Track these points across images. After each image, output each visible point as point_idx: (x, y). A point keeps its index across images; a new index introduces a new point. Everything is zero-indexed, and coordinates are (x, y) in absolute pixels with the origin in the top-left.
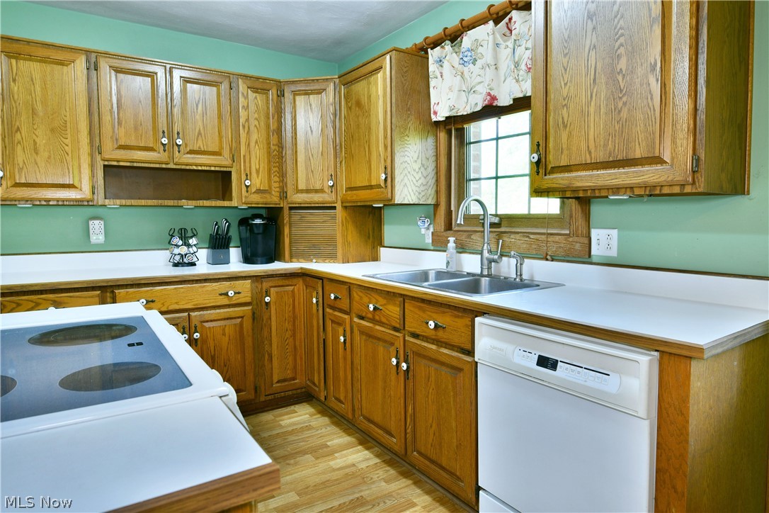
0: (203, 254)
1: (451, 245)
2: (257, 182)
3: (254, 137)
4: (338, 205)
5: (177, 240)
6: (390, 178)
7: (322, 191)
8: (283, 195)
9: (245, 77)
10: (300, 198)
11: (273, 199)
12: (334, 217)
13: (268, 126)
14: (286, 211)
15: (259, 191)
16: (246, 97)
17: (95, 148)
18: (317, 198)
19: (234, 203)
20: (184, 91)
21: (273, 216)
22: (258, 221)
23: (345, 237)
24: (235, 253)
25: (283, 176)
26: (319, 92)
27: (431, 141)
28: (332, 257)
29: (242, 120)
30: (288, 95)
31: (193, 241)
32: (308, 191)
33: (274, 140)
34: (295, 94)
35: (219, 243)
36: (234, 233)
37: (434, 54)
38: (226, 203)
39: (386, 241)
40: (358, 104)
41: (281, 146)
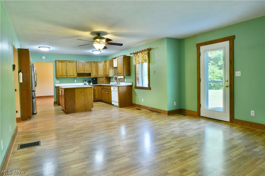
0: (87, 84)
1: (115, 81)
2: (94, 74)
3: (94, 69)
4: (104, 77)
5: (84, 82)
6: (109, 74)
7: (102, 75)
8: (98, 76)
9: (93, 61)
10: (99, 76)
11: (96, 76)
12: (104, 78)
13: (96, 67)
14: (98, 78)
15: (94, 75)
16: (93, 64)
17: (77, 71)
18: (102, 76)
19: (91, 77)
20: (86, 64)
21: (96, 78)
22: (94, 79)
23: (105, 81)
24: (91, 84)
25: (97, 73)
26: (102, 63)
27: (114, 69)
28: (104, 83)
29: (92, 67)
30: (98, 63)
31: (86, 82)
32: (100, 75)
33: (96, 69)
34: (99, 63)
35: (89, 82)
36: (91, 81)
37: (114, 60)
38: (90, 77)
39: (111, 81)
40: (106, 65)
41: (97, 70)
